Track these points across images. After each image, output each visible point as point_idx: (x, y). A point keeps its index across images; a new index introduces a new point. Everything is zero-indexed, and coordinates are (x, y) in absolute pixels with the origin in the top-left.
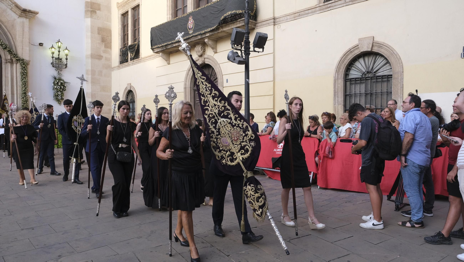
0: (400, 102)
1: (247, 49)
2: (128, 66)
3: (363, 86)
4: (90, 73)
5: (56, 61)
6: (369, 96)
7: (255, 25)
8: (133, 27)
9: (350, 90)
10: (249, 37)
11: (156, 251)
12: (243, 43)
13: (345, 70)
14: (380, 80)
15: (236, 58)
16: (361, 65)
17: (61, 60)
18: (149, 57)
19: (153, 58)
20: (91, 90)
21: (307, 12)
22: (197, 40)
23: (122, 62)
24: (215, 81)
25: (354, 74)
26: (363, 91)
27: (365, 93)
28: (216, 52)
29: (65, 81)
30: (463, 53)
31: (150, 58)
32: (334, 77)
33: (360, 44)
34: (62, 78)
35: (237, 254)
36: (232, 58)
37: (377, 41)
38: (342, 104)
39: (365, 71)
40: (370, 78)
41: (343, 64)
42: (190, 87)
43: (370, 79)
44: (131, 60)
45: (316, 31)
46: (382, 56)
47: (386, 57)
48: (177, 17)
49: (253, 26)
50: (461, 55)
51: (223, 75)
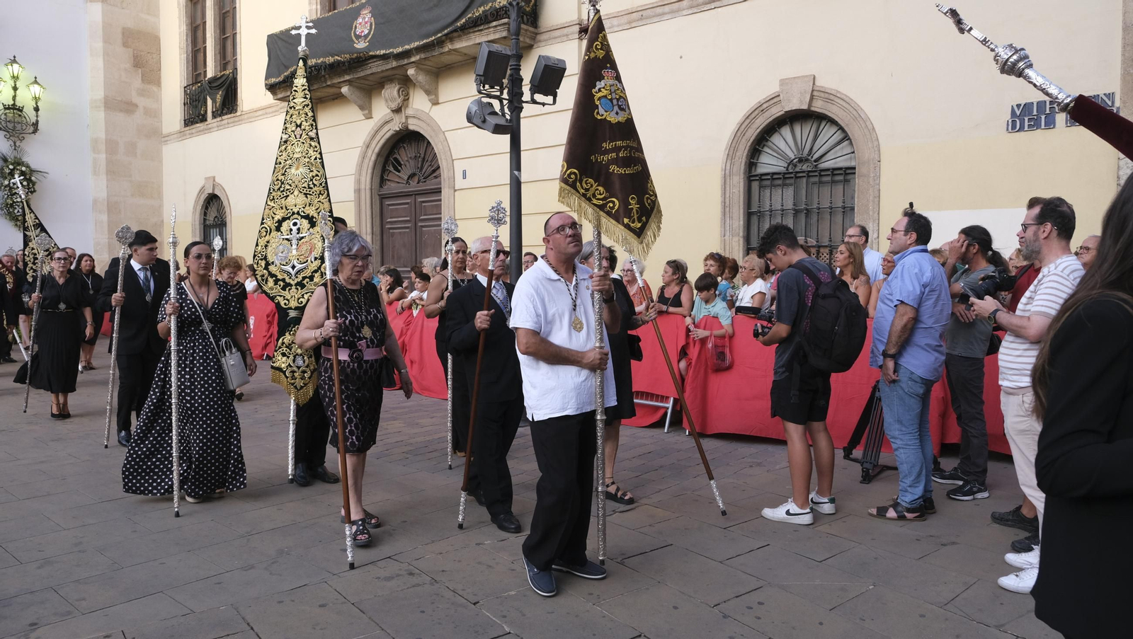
0: (873, 231)
1: (515, 96)
2: (206, 132)
3: (789, 192)
4: (103, 147)
5: (5, 114)
6: (802, 217)
7: (534, 37)
8: (218, 31)
9: (759, 202)
10: (520, 66)
11: (293, 601)
12: (505, 81)
13: (747, 155)
14: (829, 179)
15: (488, 118)
16: (785, 143)
17: (21, 111)
18: (264, 111)
19: (273, 112)
20: (108, 193)
21: (659, 10)
22: (387, 70)
23: (189, 122)
24: (435, 175)
25: (769, 163)
26: (789, 204)
27: (795, 210)
28: (435, 103)
29: (33, 166)
30: (1010, 121)
31: (266, 114)
32: (722, 170)
33: (782, 92)
34: (23, 160)
35: (497, 598)
36: (479, 118)
37: (822, 87)
38: (741, 234)
39: (793, 157)
40: (804, 174)
41: (743, 140)
42: (371, 189)
43: (805, 176)
44: (214, 117)
45: (681, 57)
46: (833, 122)
47: (843, 125)
48: (334, 9)
49: (528, 41)
50: (1006, 126)
51: (453, 160)
